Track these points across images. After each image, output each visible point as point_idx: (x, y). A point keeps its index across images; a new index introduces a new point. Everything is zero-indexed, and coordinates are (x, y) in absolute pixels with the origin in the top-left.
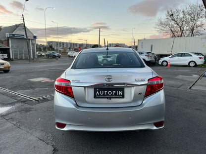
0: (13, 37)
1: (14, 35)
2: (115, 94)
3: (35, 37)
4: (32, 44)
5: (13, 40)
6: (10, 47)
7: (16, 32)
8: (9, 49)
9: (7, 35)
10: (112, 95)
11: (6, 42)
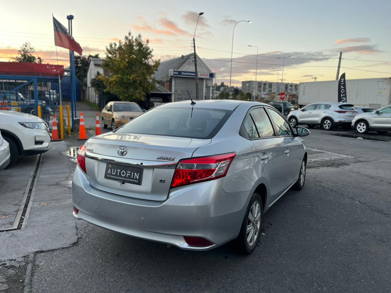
0: (179, 75)
1: (180, 73)
2: (130, 177)
3: (212, 75)
4: (206, 87)
5: (178, 81)
6: (173, 91)
7: (184, 68)
8: (170, 95)
9: (171, 72)
10: (125, 177)
11: (168, 83)
